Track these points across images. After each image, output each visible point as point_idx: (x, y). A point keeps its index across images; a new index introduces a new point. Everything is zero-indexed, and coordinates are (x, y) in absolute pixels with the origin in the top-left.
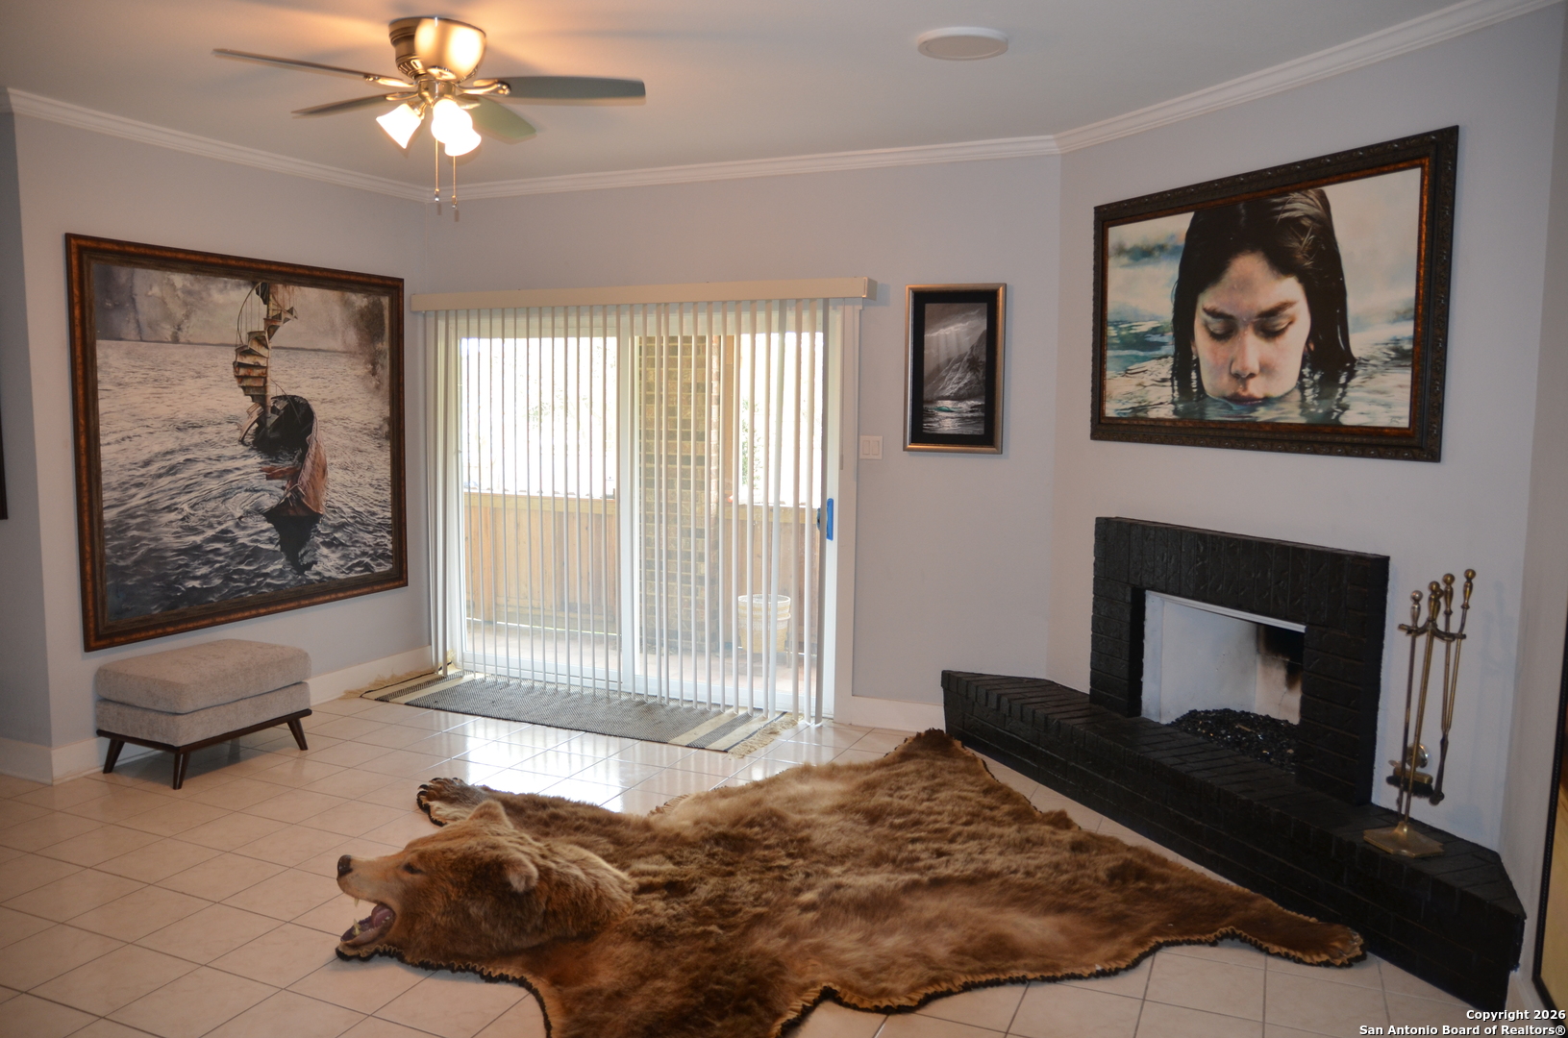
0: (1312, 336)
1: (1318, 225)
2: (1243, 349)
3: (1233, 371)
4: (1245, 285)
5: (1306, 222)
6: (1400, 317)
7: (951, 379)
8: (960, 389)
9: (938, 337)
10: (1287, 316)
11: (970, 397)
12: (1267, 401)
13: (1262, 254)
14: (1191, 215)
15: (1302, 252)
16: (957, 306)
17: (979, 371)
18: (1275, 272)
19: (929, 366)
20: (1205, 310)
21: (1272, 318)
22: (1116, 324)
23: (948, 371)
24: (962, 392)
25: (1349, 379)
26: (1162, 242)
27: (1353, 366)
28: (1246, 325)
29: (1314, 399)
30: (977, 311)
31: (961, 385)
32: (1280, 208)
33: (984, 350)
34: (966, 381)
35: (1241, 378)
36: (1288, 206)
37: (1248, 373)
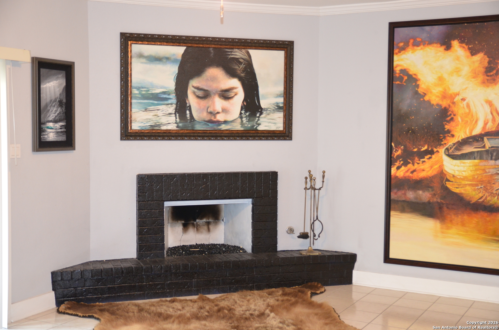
0: (245, 100)
1: (246, 62)
2: (214, 103)
3: (209, 111)
4: (214, 79)
5: (241, 60)
6: (278, 96)
7: (52, 111)
8: (56, 116)
9: (46, 88)
10: (233, 92)
11: (60, 121)
12: (225, 122)
13: (222, 69)
14: (185, 48)
15: (240, 71)
16: (54, 71)
17: (63, 107)
18: (228, 76)
19: (43, 104)
20: (193, 87)
21: (227, 92)
22: (138, 88)
23: (51, 107)
24: (57, 118)
25: (260, 115)
26: (167, 56)
27: (262, 111)
28: (215, 94)
29: (246, 121)
30: (61, 75)
31: (56, 114)
32: (230, 53)
33: (65, 96)
34: (58, 112)
35: (213, 114)
36: (233, 53)
37: (216, 112)
